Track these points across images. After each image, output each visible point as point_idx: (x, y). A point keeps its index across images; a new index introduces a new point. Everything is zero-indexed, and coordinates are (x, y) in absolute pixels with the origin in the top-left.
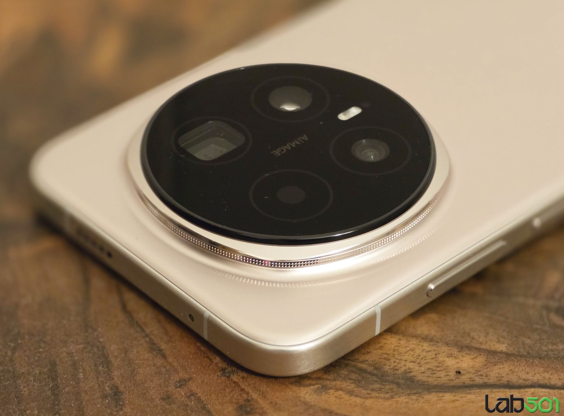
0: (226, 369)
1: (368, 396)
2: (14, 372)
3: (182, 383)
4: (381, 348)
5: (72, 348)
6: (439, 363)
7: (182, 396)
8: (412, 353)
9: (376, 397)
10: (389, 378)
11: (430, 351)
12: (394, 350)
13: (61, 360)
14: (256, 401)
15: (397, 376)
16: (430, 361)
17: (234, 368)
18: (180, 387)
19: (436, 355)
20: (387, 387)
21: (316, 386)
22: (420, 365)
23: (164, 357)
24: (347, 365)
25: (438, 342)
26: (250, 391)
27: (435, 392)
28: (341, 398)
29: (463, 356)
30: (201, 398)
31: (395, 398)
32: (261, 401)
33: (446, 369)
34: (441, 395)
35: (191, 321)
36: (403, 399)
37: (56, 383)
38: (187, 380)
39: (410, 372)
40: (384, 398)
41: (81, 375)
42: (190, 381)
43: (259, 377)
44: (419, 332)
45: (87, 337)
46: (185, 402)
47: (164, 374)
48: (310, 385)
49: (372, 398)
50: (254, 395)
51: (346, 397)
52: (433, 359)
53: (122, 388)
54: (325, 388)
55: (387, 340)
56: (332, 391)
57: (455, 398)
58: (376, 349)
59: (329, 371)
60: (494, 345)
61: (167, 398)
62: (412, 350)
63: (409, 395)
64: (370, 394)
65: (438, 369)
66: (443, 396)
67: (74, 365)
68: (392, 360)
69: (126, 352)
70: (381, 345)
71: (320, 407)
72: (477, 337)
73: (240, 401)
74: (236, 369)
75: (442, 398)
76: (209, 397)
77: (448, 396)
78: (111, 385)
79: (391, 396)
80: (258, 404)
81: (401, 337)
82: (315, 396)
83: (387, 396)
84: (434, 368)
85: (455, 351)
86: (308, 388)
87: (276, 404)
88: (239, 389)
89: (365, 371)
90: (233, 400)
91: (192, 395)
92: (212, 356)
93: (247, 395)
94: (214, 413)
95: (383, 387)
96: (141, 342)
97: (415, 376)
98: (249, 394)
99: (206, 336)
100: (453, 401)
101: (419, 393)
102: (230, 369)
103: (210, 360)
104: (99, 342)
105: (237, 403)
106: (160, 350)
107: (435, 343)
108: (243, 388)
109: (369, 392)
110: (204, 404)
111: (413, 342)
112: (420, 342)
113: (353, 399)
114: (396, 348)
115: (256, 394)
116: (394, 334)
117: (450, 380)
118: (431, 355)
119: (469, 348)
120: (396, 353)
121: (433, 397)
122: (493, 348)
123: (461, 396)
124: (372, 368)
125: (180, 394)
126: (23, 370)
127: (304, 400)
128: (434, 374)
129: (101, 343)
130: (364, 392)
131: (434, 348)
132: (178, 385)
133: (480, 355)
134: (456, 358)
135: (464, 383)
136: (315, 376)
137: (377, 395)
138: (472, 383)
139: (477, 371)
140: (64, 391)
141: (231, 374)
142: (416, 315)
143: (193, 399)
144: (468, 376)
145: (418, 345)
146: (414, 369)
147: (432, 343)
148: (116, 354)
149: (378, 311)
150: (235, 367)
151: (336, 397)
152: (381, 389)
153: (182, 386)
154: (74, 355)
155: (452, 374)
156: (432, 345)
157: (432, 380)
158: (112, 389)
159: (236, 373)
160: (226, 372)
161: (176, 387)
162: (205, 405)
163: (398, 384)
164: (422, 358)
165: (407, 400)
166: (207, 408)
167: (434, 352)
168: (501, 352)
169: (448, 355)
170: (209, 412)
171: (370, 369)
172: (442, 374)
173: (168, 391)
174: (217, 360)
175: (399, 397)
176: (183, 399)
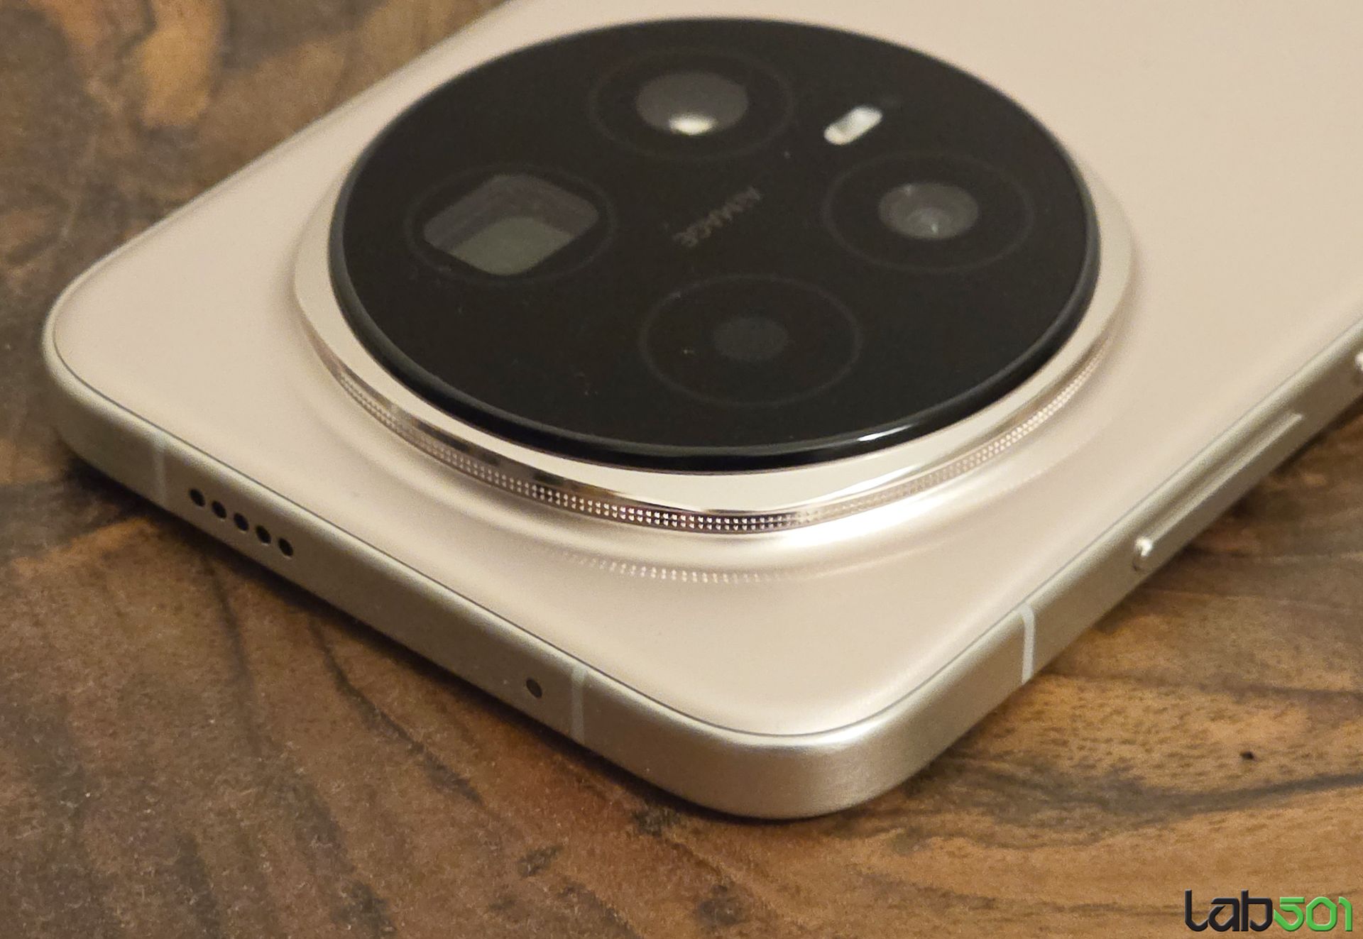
0: (647, 814)
1: (1034, 842)
2: (89, 875)
3: (536, 863)
4: (1039, 715)
5: (229, 798)
6: (1195, 737)
7: (546, 896)
8: (1121, 719)
9: (1054, 843)
10: (1075, 791)
11: (1165, 709)
12: (1074, 718)
13: (205, 831)
14: (744, 889)
15: (1096, 782)
16: (1168, 735)
17: (666, 810)
18: (534, 872)
19: (1181, 718)
20: (1078, 813)
21: (893, 833)
22: (1147, 747)
23: (474, 797)
24: (960, 770)
25: (1177, 685)
26: (723, 865)
27: (1200, 811)
28: (965, 856)
29: (1248, 713)
30: (597, 896)
31: (1104, 839)
32: (757, 888)
33: (1215, 750)
34: (1217, 816)
35: (534, 697)
36: (1122, 839)
37: (205, 893)
38: (549, 852)
39: (1126, 769)
40: (1076, 843)
41: (267, 866)
42: (557, 853)
43: (738, 826)
44: (1125, 665)
45: (262, 766)
46: (555, 909)
47: (486, 843)
48: (878, 831)
49: (1043, 845)
50: (734, 872)
51: (977, 851)
52: (1174, 728)
53: (381, 893)
54: (916, 836)
55: (1051, 693)
56: (936, 841)
57: (1253, 822)
58: (1027, 720)
59: (919, 791)
60: (1320, 677)
61: (506, 904)
62: (1118, 712)
63: (1136, 826)
64: (1035, 837)
65: (1196, 752)
66: (1223, 821)
67: (244, 842)
68: (1074, 743)
69: (372, 796)
70: (1037, 707)
71: (914, 884)
72: (1272, 662)
73: (701, 893)
74: (672, 811)
75: (1224, 825)
76: (616, 890)
77: (1236, 820)
78: (351, 886)
79: (1092, 834)
80: (751, 895)
81: (1081, 682)
82: (896, 857)
83: (1081, 836)
84: (1185, 752)
85: (1225, 702)
86: (871, 841)
87: (798, 890)
88: (693, 861)
89: (1010, 779)
90: (683, 893)
91: (571, 890)
92: (601, 784)
93: (718, 875)
94: (639, 932)
95: (1065, 814)
96: (404, 768)
97: (1142, 778)
98: (722, 873)
99: (578, 733)
100: (1250, 830)
101: (1161, 820)
102: (656, 813)
103: (598, 796)
104: (296, 776)
105: (695, 899)
106: (461, 783)
107: (1171, 688)
108: (701, 859)
109: (1033, 831)
110: (607, 910)
111: (1117, 695)
112: (1134, 690)
113: (997, 853)
114: (1077, 712)
115: (740, 869)
116: (1065, 675)
117: (1231, 777)
118: (1169, 719)
119: (1260, 691)
120: (1080, 725)
121: (1197, 826)
122: (1321, 685)
123: (1270, 813)
124: (1028, 769)
125: (538, 891)
126: (112, 868)
127: (869, 872)
128: (1188, 765)
129: (302, 777)
130: (1019, 832)
131: (1171, 700)
132: (529, 866)
133: (1292, 705)
134: (1233, 719)
135: (1267, 781)
136: (884, 807)
137: (1054, 836)
138: (1287, 778)
139: (1291, 747)
140: (229, 911)
141: (662, 827)
142: (1110, 622)
143: (575, 900)
144: (1272, 762)
145: (1130, 698)
146: (1134, 758)
147: (1163, 690)
148: (346, 804)
149: (1029, 617)
150: (670, 807)
151: (951, 854)
152: (1061, 821)
153: (540, 871)
154: (238, 816)
155: (1234, 761)
156: (1167, 695)
157: (1187, 784)
158: (355, 896)
159: (676, 823)
160: (649, 821)
161: (525, 875)
162: (610, 911)
163: (1103, 804)
164: (1149, 732)
165: (1135, 841)
166: (617, 920)
167: (1177, 713)
168: (1342, 693)
169: (1212, 715)
170: (624, 928)
171: (1022, 773)
172: (1209, 764)
173: (506, 887)
174: (617, 793)
175: (1112, 835)
176: (548, 902)
